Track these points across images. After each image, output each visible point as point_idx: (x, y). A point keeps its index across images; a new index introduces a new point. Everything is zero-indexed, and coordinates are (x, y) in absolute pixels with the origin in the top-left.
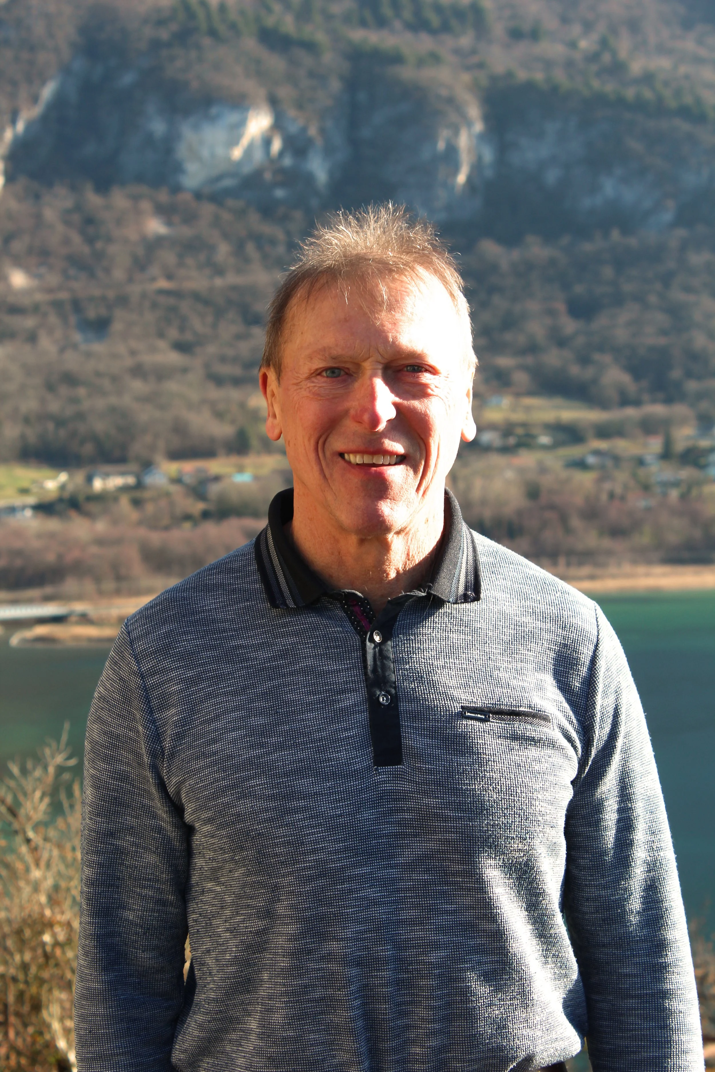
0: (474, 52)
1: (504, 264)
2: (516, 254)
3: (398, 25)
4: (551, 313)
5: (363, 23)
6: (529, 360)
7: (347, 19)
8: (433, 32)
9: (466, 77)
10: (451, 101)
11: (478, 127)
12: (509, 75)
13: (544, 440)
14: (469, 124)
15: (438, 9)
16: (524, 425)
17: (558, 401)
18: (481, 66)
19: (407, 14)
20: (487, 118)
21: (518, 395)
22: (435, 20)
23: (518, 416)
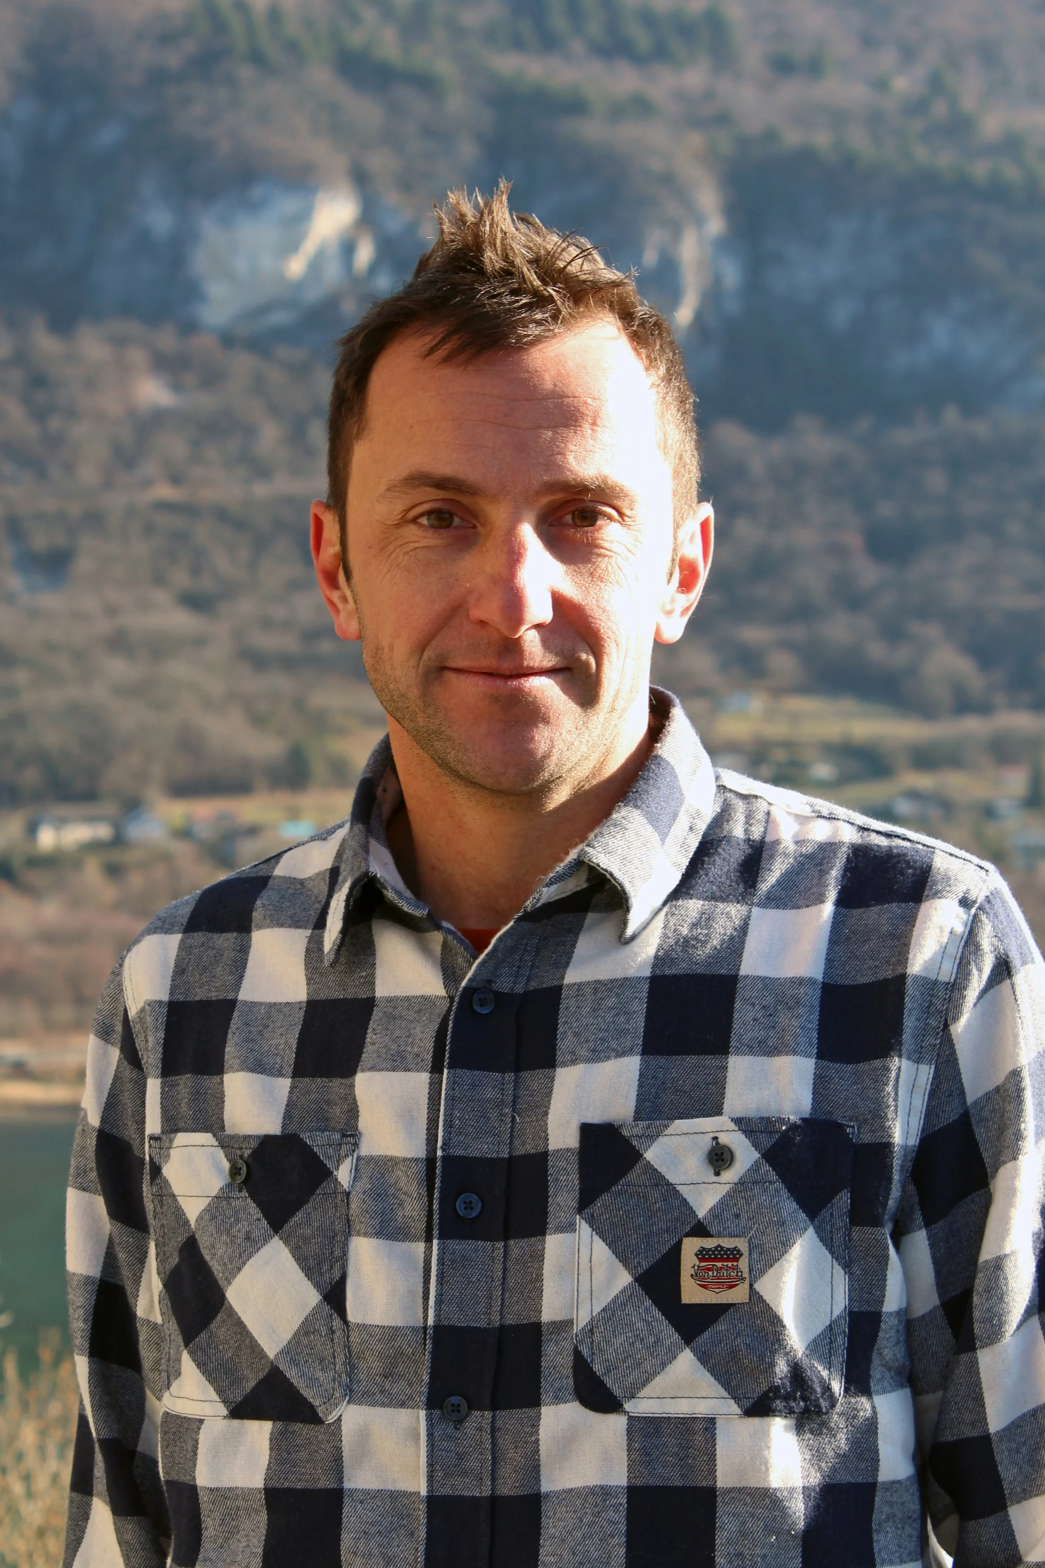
0: (709, 95)
1: (757, 466)
2: (777, 449)
3: (577, 46)
4: (838, 551)
5: (518, 44)
6: (798, 632)
7: (490, 36)
8: (639, 60)
9: (695, 140)
10: (668, 180)
11: (716, 226)
12: (770, 136)
13: (823, 770)
14: (699, 220)
15: (648, 19)
16: (787, 744)
17: (847, 704)
18: (722, 119)
19: (595, 28)
20: (731, 211)
21: (778, 692)
22: (643, 40)
23: (777, 730)
